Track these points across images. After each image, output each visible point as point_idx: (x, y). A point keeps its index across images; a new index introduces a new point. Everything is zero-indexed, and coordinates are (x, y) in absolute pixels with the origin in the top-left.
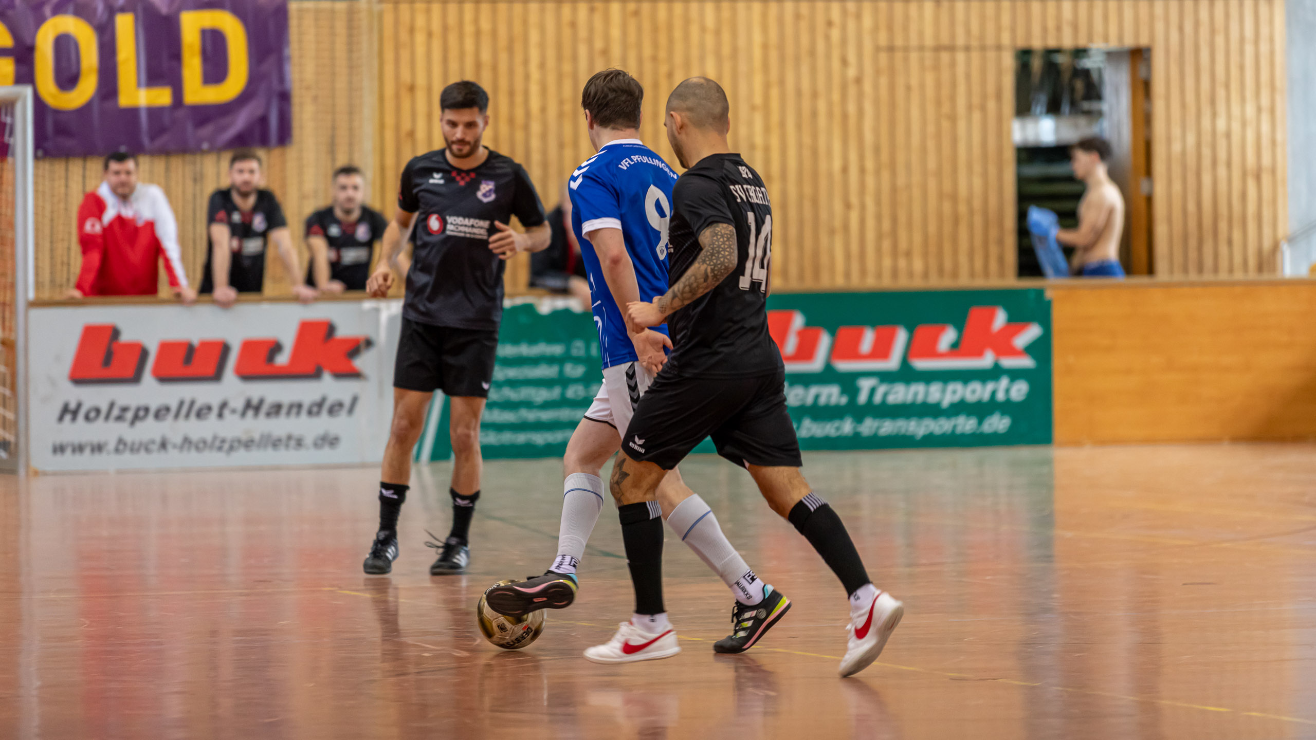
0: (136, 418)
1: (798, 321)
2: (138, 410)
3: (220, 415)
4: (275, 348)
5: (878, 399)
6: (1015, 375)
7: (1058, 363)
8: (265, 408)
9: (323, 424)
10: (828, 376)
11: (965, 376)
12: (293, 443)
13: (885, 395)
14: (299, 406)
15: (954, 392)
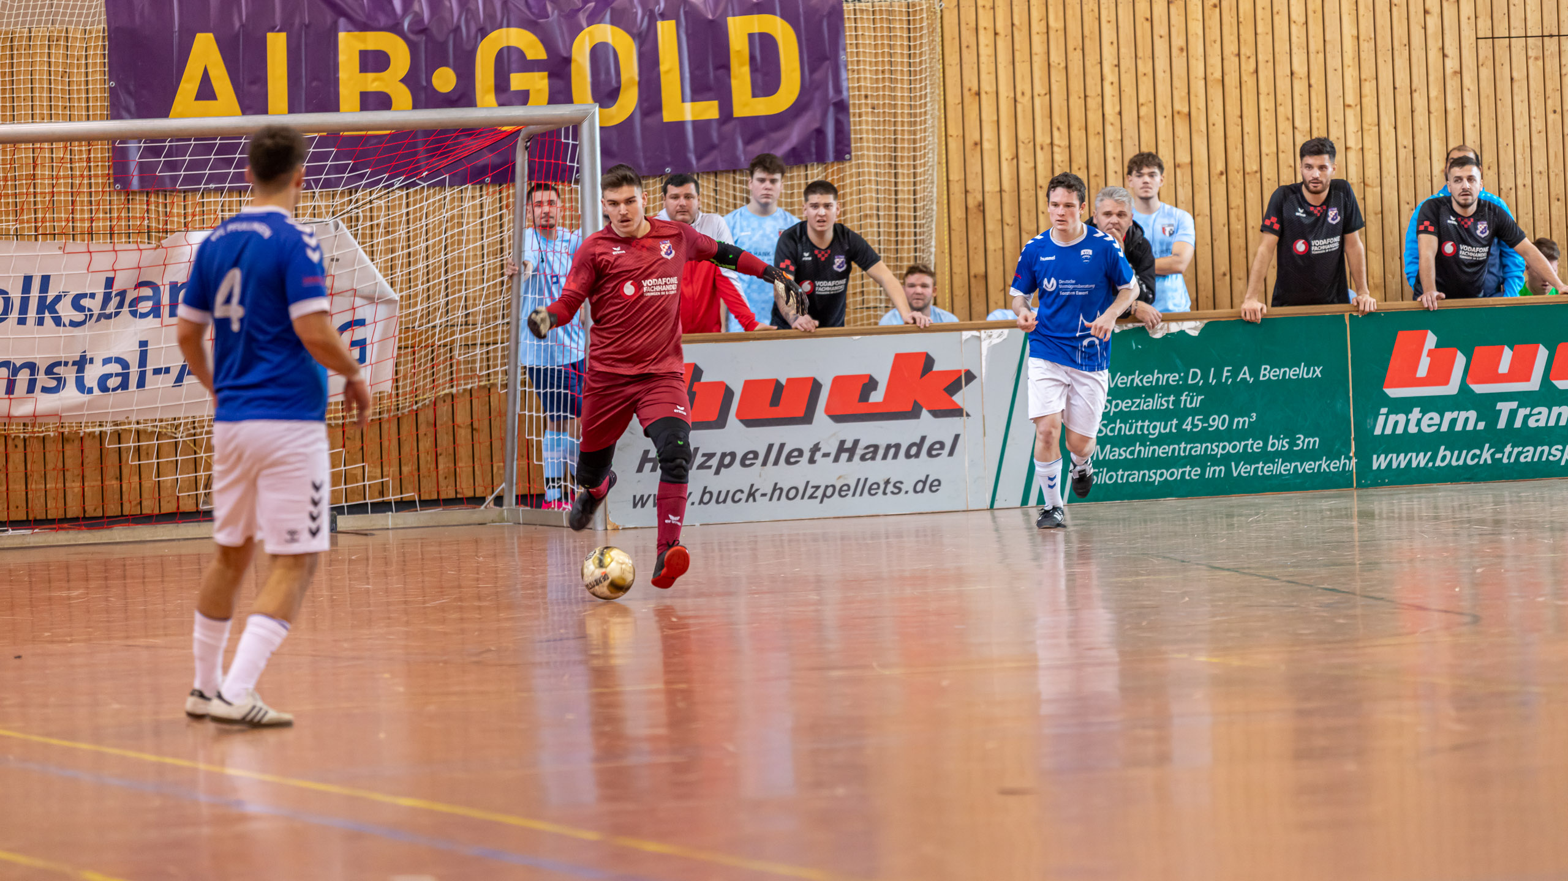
0: (721, 465)
1: (1431, 340)
2: (724, 455)
3: (812, 461)
4: (870, 384)
5: (1518, 424)
8: (859, 452)
9: (923, 466)
10: (1464, 399)
12: (890, 488)
13: (1526, 418)
14: (898, 446)
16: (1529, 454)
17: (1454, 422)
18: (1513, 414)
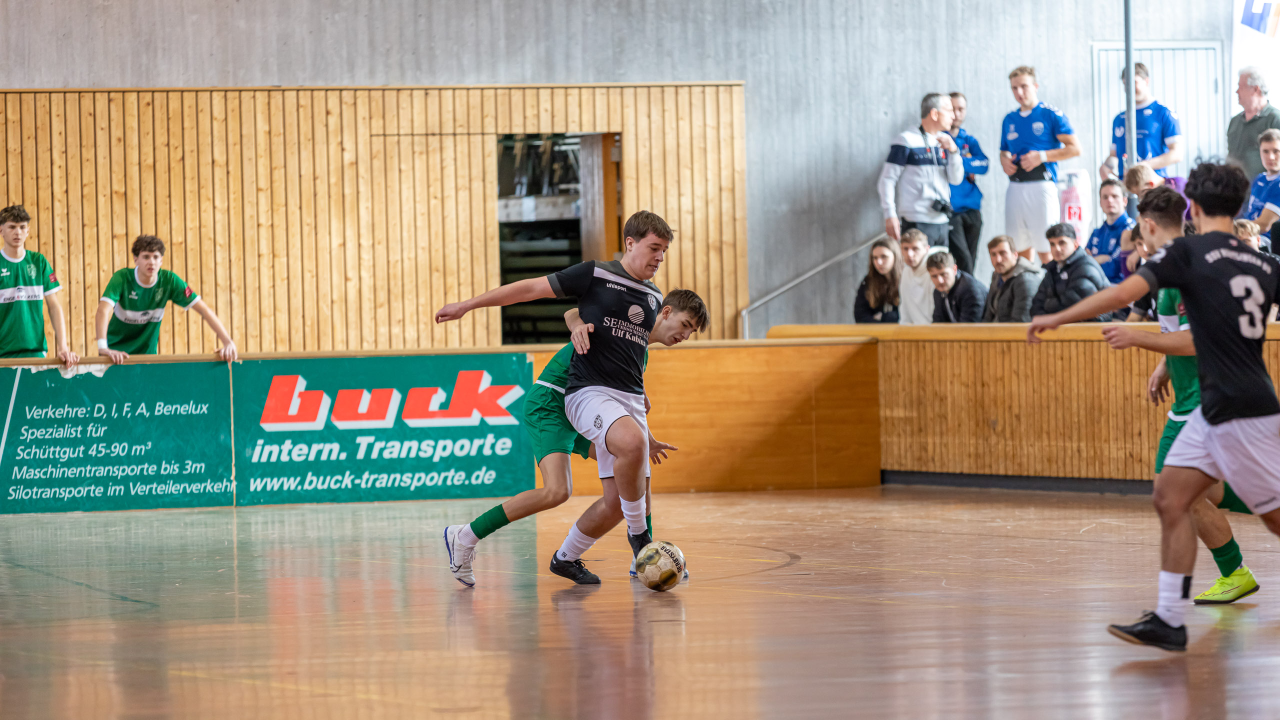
1: (301, 384)
5: (374, 455)
6: (500, 432)
10: (329, 434)
11: (454, 434)
13: (382, 450)
15: (444, 448)
16: (383, 481)
17: (320, 452)
18: (370, 447)
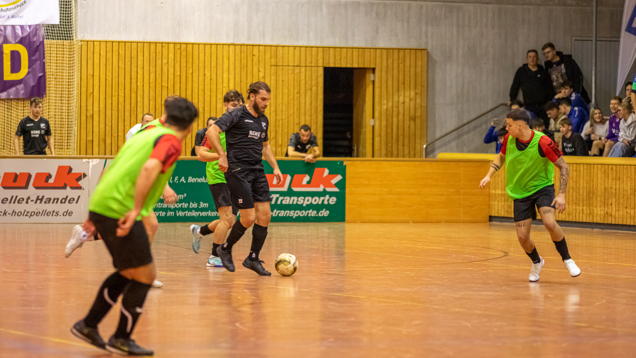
3: (27, 202)
4: (49, 176)
5: (279, 202)
6: (332, 194)
7: (348, 190)
8: (44, 200)
9: (67, 206)
11: (313, 194)
12: (54, 214)
13: (282, 200)
14: (58, 199)
15: (308, 200)
16: (282, 213)
18: (277, 199)
